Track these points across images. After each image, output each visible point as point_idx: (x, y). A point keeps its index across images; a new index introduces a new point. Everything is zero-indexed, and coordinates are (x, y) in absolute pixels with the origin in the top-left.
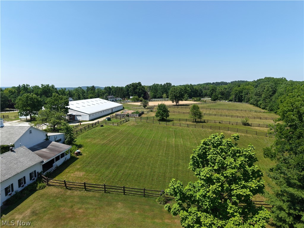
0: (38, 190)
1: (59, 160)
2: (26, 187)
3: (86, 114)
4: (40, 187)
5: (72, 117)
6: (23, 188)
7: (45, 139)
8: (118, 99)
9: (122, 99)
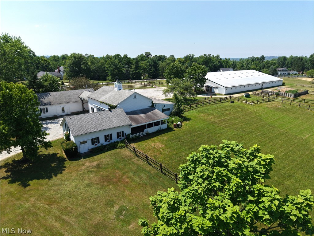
0: (117, 148)
1: (152, 128)
2: (112, 143)
3: (223, 87)
4: (120, 146)
5: (209, 89)
6: (109, 143)
7: (151, 106)
8: (292, 72)
9: (297, 73)
